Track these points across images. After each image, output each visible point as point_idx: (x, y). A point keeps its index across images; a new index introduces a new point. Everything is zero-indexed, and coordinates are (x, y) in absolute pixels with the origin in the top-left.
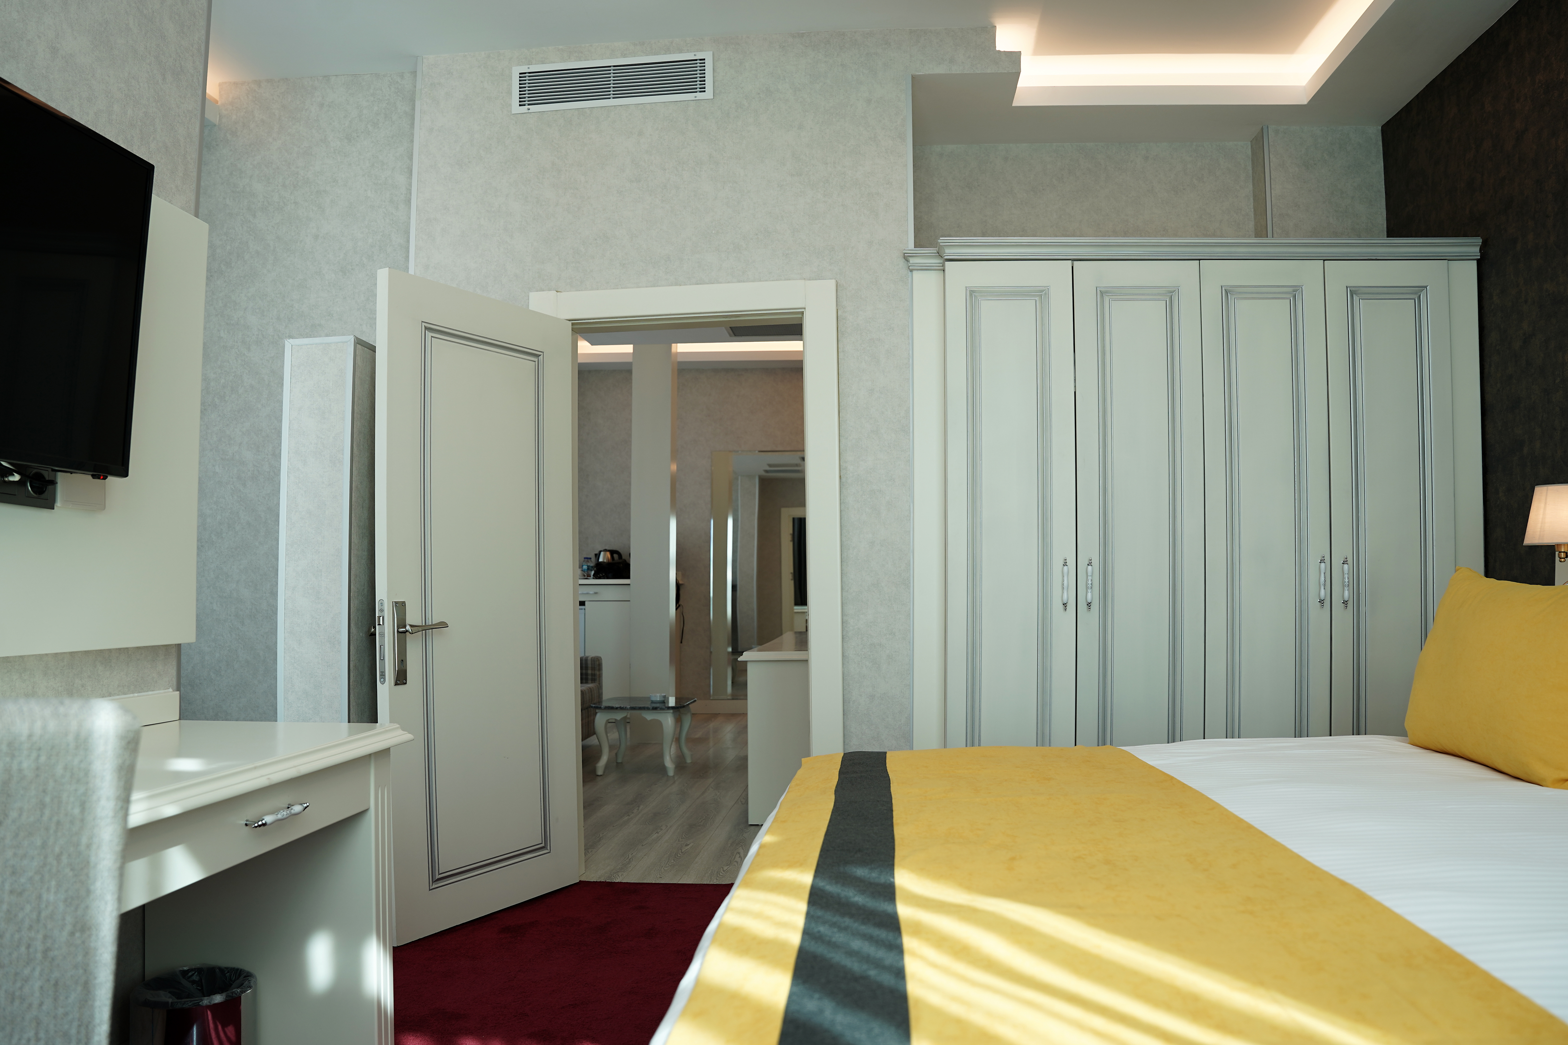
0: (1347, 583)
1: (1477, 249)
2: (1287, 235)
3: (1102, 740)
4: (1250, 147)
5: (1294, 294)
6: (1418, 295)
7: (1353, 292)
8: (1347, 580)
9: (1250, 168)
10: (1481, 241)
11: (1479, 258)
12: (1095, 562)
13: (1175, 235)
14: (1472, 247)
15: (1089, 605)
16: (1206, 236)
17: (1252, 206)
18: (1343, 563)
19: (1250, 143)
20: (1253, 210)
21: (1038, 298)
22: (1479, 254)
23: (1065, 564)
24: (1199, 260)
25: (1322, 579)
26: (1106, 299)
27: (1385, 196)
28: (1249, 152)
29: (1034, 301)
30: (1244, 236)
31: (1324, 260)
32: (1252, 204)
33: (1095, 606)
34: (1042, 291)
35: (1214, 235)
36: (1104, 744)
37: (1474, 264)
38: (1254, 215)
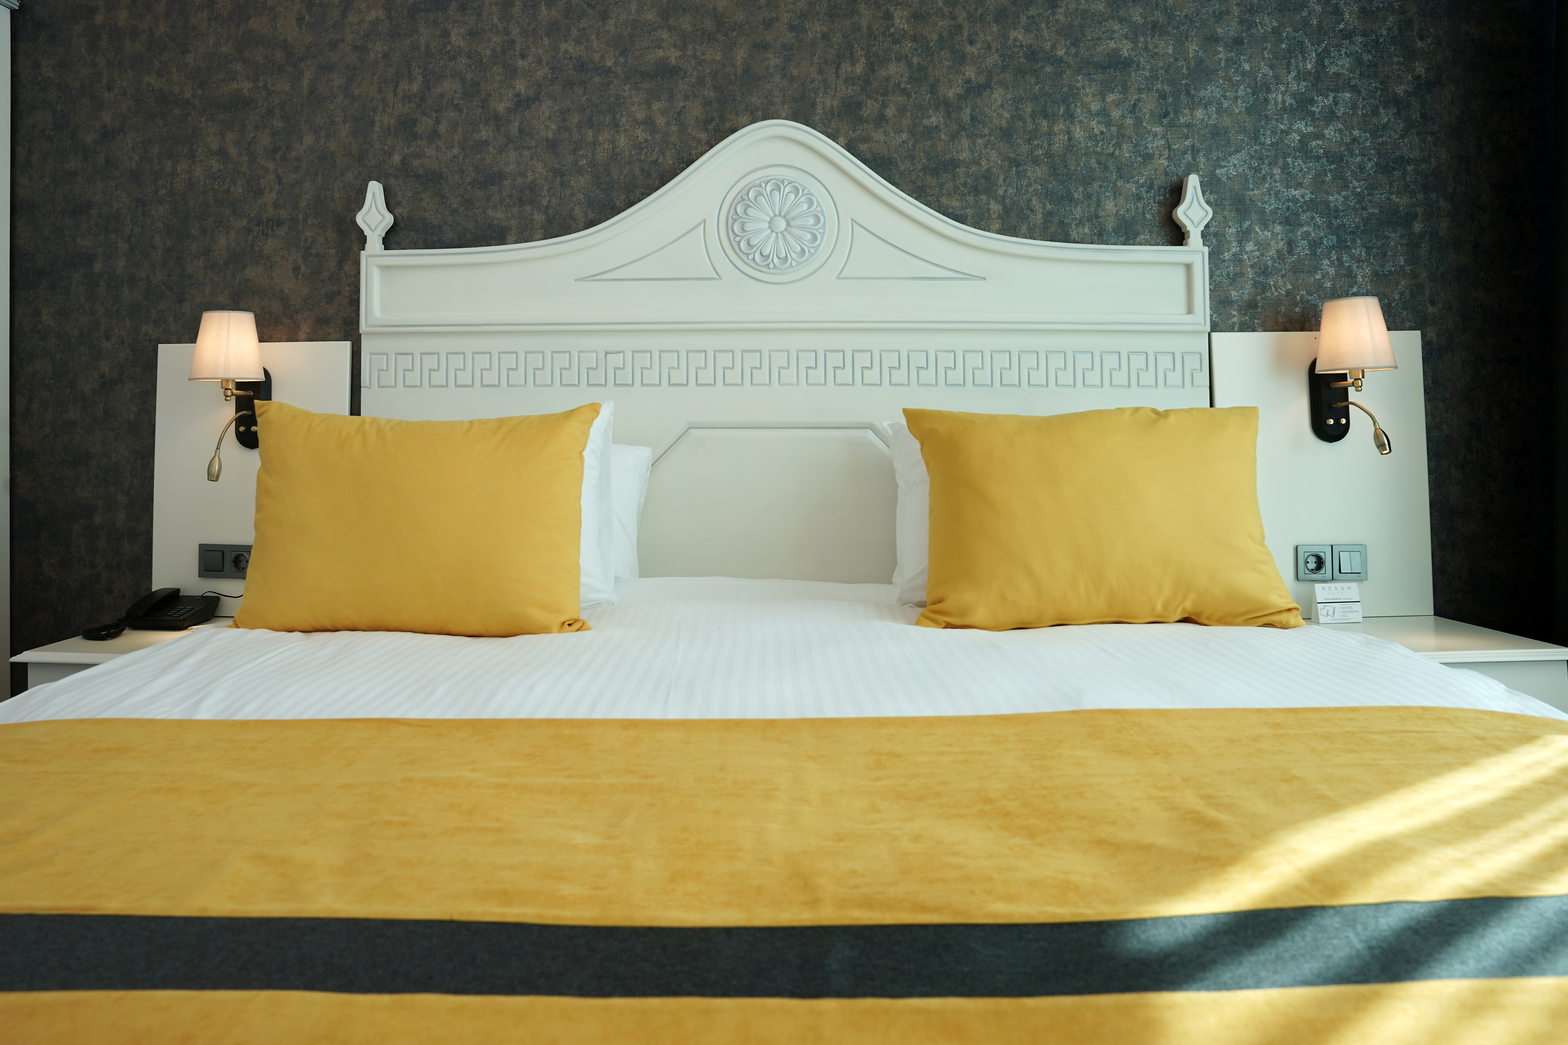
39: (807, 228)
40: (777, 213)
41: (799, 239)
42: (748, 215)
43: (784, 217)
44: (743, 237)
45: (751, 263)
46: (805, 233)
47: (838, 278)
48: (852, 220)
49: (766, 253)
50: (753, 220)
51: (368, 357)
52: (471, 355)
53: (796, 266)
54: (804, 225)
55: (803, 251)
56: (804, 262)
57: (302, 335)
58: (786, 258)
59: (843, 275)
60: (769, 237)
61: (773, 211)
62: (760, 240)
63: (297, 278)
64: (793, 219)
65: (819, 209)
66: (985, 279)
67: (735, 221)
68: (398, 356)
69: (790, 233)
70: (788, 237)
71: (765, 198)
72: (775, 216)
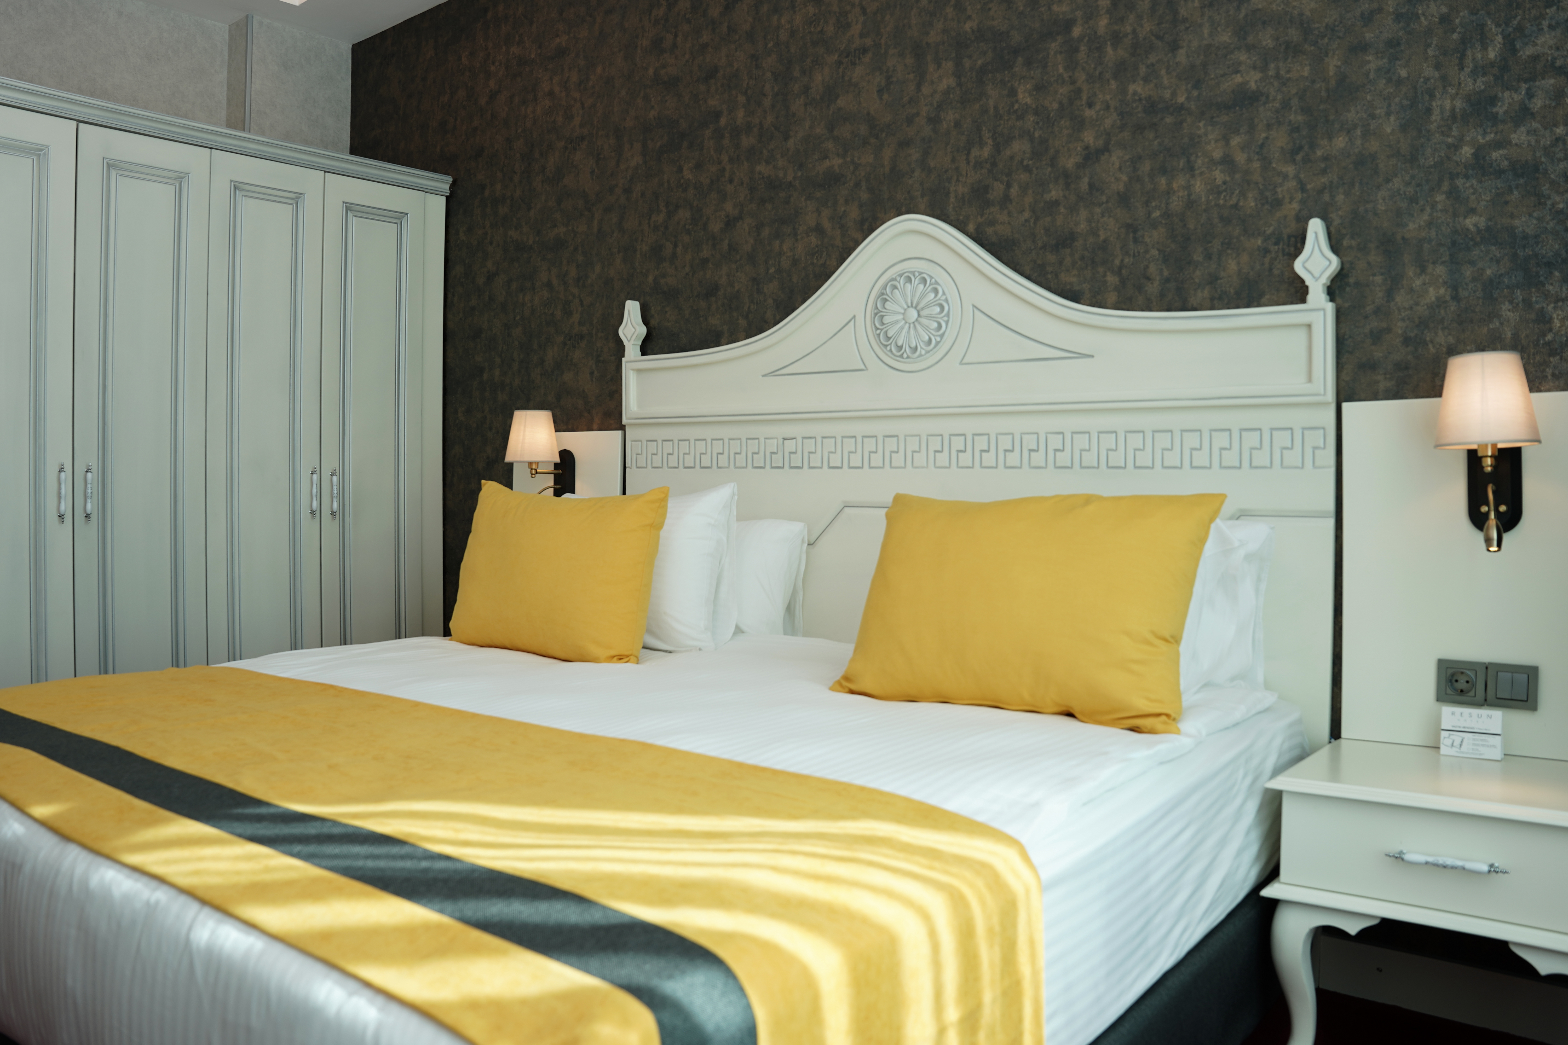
0: (335, 495)
1: (448, 187)
2: (263, 134)
3: (104, 670)
4: (227, 31)
5: (296, 199)
6: (400, 220)
7: (349, 207)
8: (335, 492)
9: (226, 53)
10: (451, 180)
11: (449, 195)
12: (94, 468)
13: (146, 108)
14: (444, 183)
15: (88, 516)
16: (177, 115)
17: (225, 94)
18: (331, 475)
19: (228, 26)
20: (225, 98)
21: (36, 157)
22: (449, 192)
23: (61, 470)
24: (211, 148)
25: (314, 490)
26: (113, 173)
27: (350, 114)
28: (227, 37)
29: (31, 160)
30: (215, 124)
31: (325, 172)
32: (226, 92)
33: (94, 518)
34: (42, 150)
35: (185, 117)
36: (106, 672)
37: (443, 200)
38: (227, 104)
39: (933, 317)
40: (910, 305)
41: (926, 328)
42: (885, 308)
43: (916, 308)
44: (881, 330)
45: (889, 353)
46: (931, 322)
47: (961, 363)
48: (974, 306)
49: (900, 344)
50: (890, 313)
51: (630, 443)
52: (677, 442)
53: (925, 355)
54: (931, 314)
55: (930, 340)
56: (931, 350)
57: (595, 426)
58: (916, 348)
59: (965, 360)
60: (902, 328)
61: (906, 303)
62: (895, 331)
63: (592, 381)
64: (923, 309)
65: (944, 298)
66: (1093, 356)
67: (876, 314)
68: (648, 443)
69: (920, 323)
70: (918, 327)
71: (899, 291)
72: (908, 307)
